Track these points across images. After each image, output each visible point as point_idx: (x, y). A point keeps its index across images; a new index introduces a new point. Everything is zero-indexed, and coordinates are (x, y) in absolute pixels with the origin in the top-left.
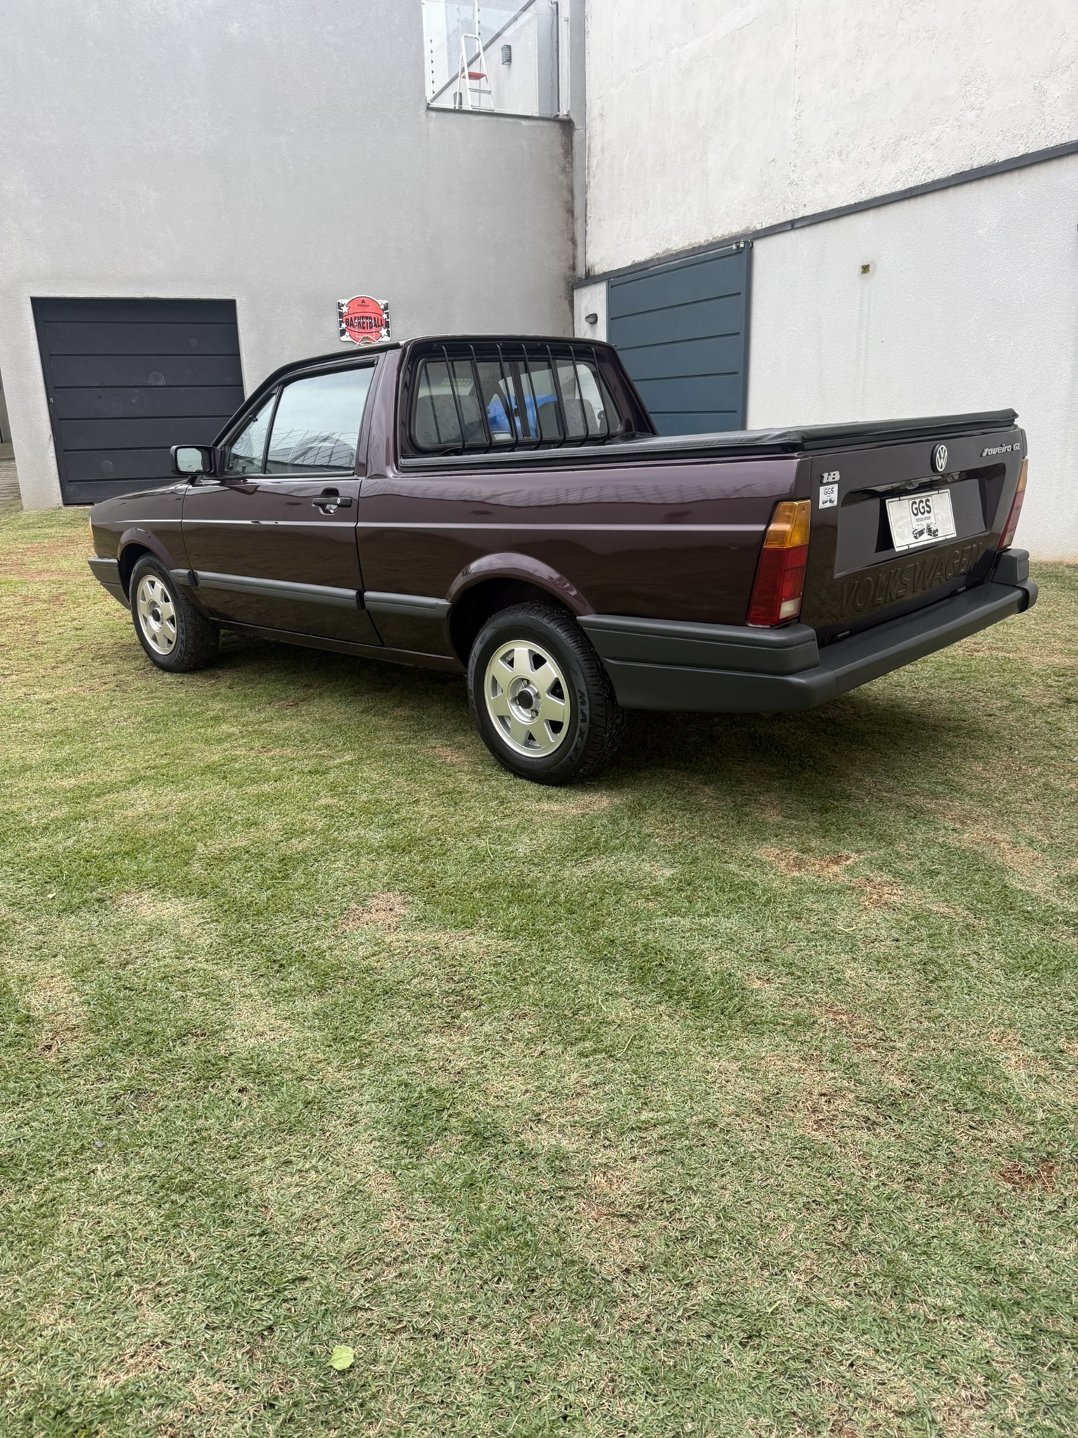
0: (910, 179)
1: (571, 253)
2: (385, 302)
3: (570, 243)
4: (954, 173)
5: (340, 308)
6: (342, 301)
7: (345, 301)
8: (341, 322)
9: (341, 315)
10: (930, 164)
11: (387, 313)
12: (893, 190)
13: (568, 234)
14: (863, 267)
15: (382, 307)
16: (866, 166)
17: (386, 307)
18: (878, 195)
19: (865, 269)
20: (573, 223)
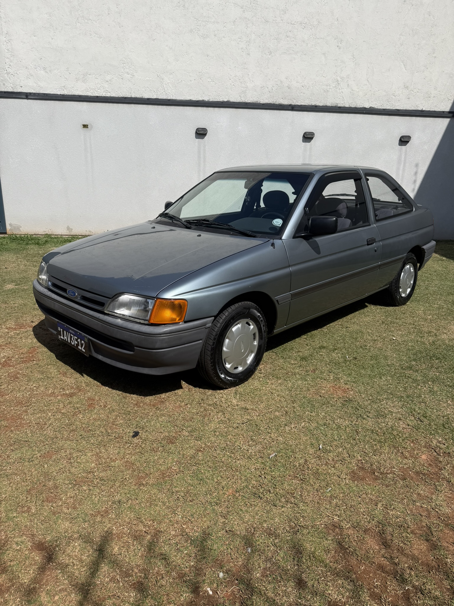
0: (96, 92)
4: (122, 96)
10: (107, 89)
12: (86, 95)
14: (83, 125)
16: (66, 79)
18: (76, 94)
19: (85, 126)
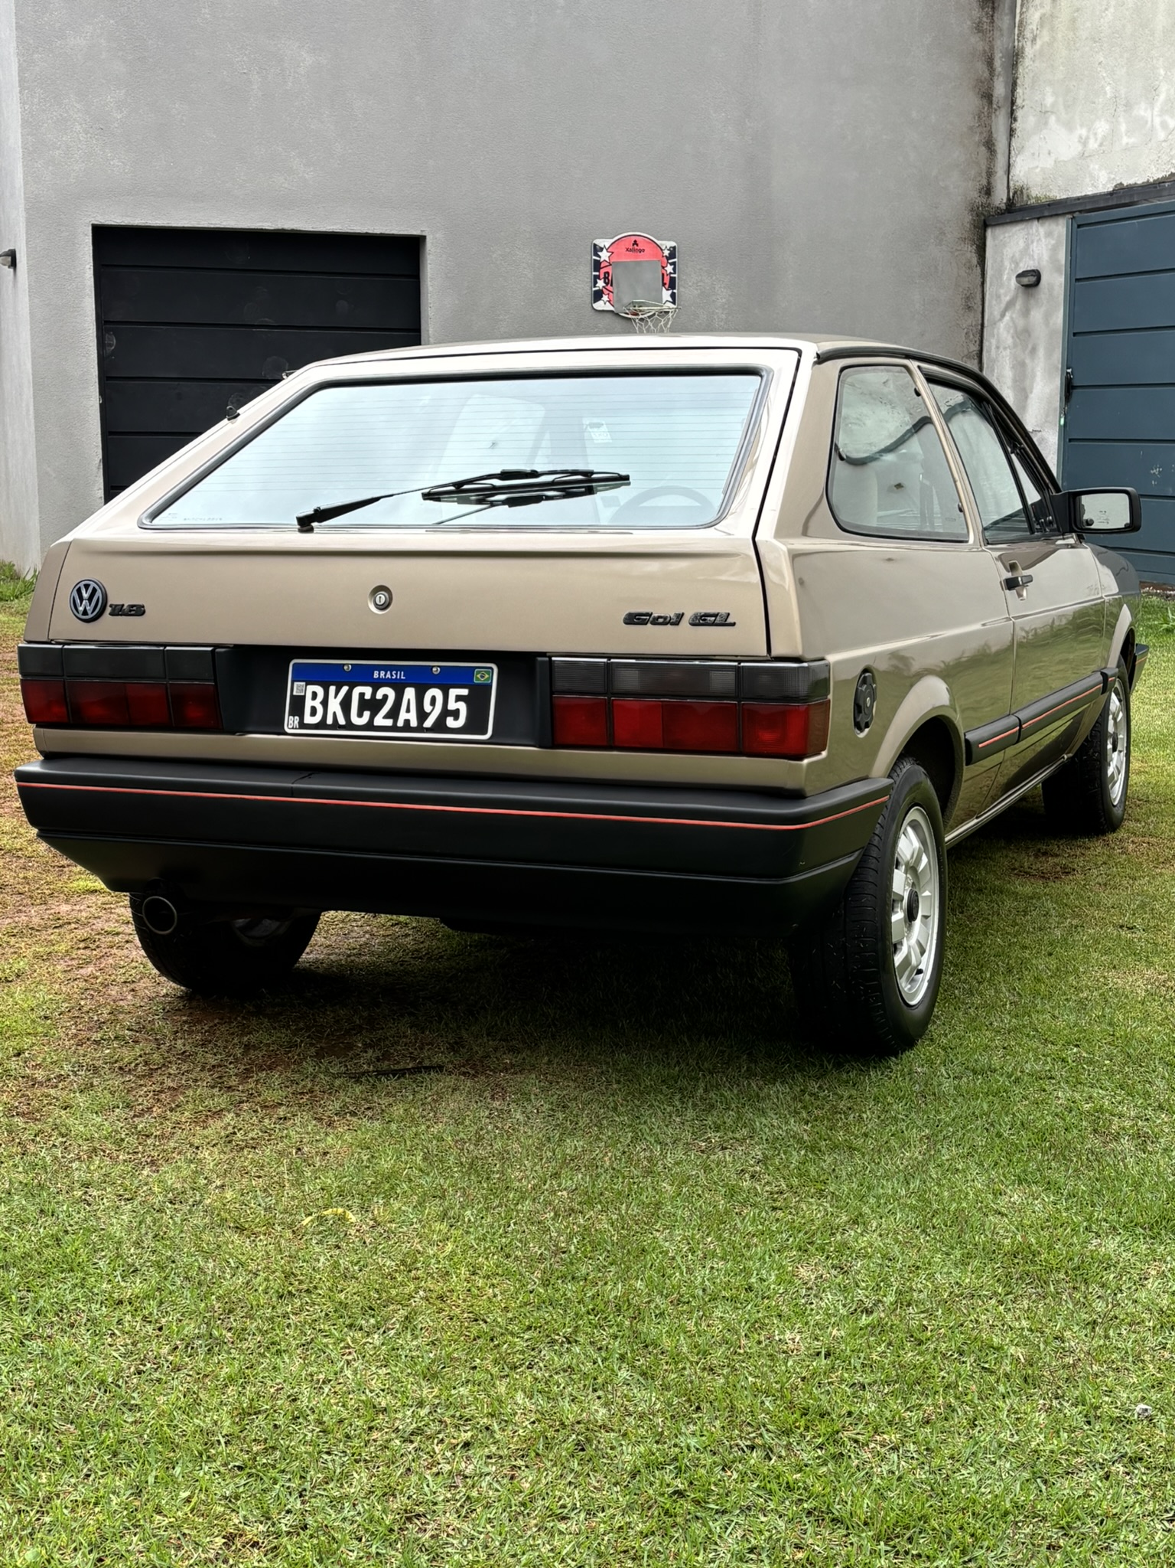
1: (984, 167)
2: (673, 244)
3: (983, 149)
5: (596, 254)
6: (600, 243)
7: (606, 243)
9: (597, 265)
11: (674, 264)
13: (981, 133)
15: (667, 253)
17: (672, 254)
20: (989, 116)
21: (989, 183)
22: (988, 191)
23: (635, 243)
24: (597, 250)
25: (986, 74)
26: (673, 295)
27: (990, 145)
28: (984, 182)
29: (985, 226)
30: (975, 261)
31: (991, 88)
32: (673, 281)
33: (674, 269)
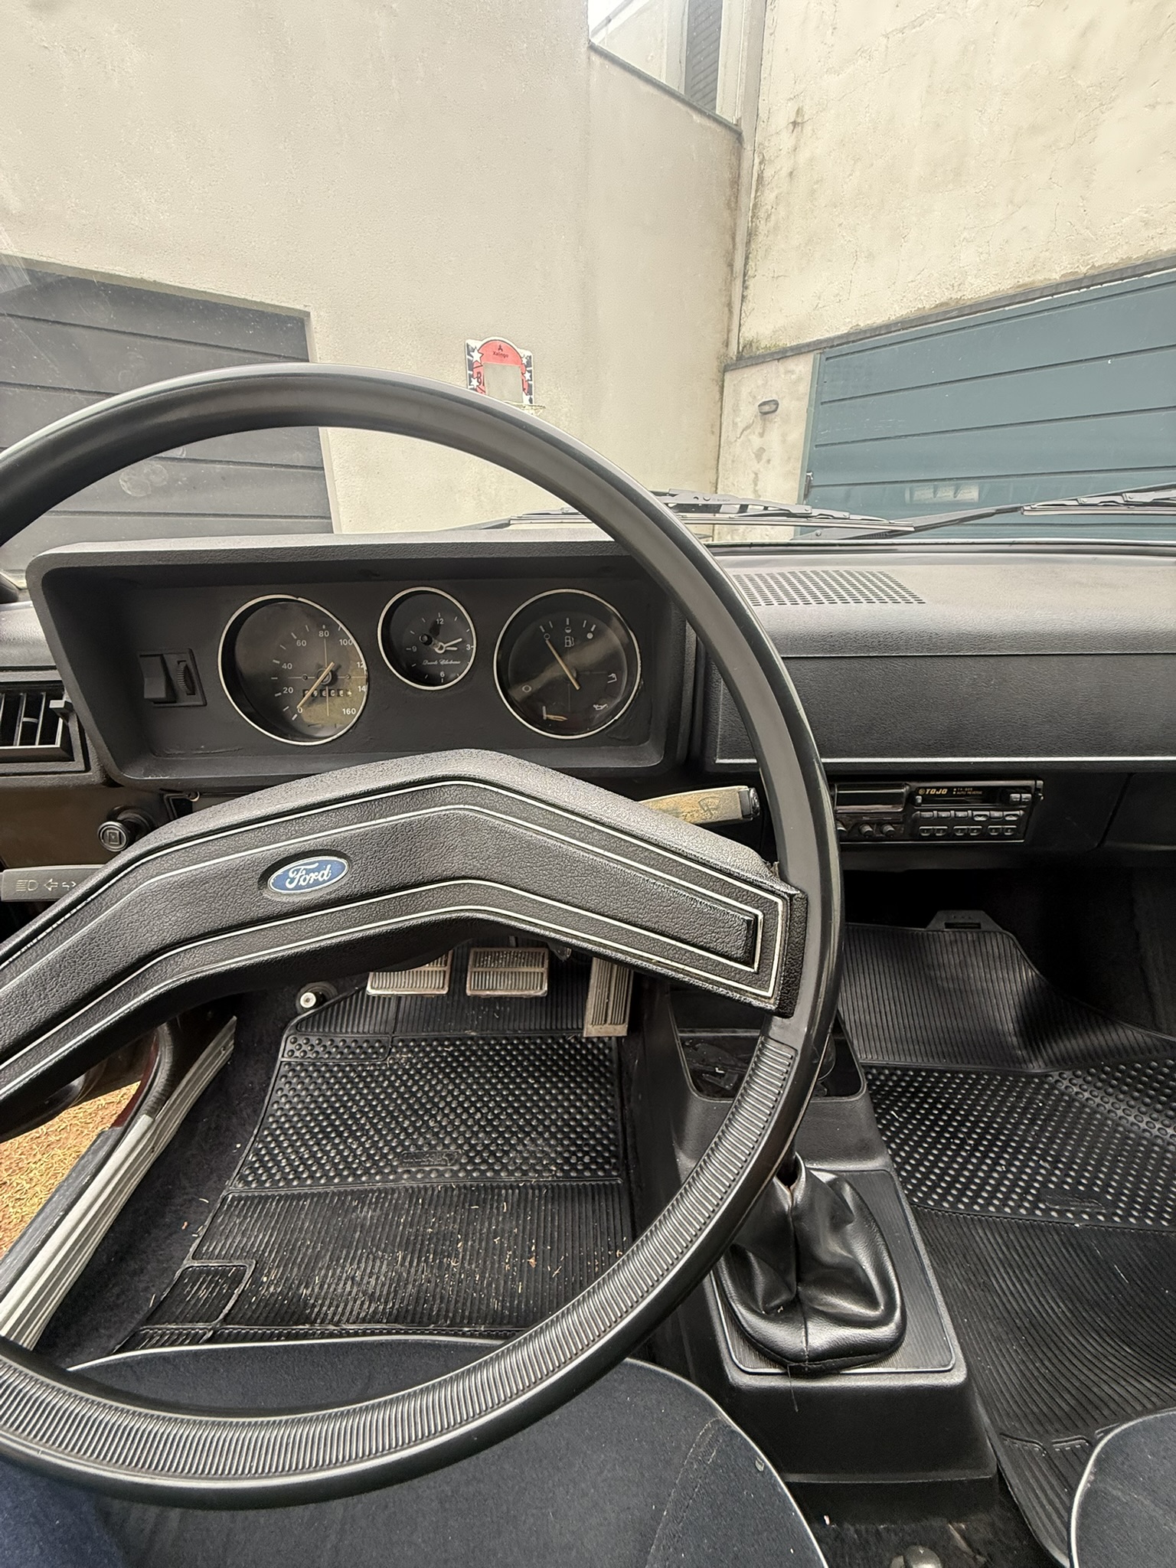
1: (726, 323)
2: (528, 353)
3: (726, 309)
5: (469, 354)
6: (473, 344)
7: (475, 344)
8: (471, 376)
9: (471, 365)
11: (530, 372)
13: (726, 296)
15: (525, 361)
17: (529, 364)
20: (731, 283)
21: (728, 338)
22: (727, 344)
23: (500, 349)
24: (469, 350)
25: (731, 246)
26: (531, 401)
27: (730, 305)
28: (726, 337)
29: (724, 371)
30: (718, 396)
31: (732, 259)
32: (530, 386)
33: (531, 376)
